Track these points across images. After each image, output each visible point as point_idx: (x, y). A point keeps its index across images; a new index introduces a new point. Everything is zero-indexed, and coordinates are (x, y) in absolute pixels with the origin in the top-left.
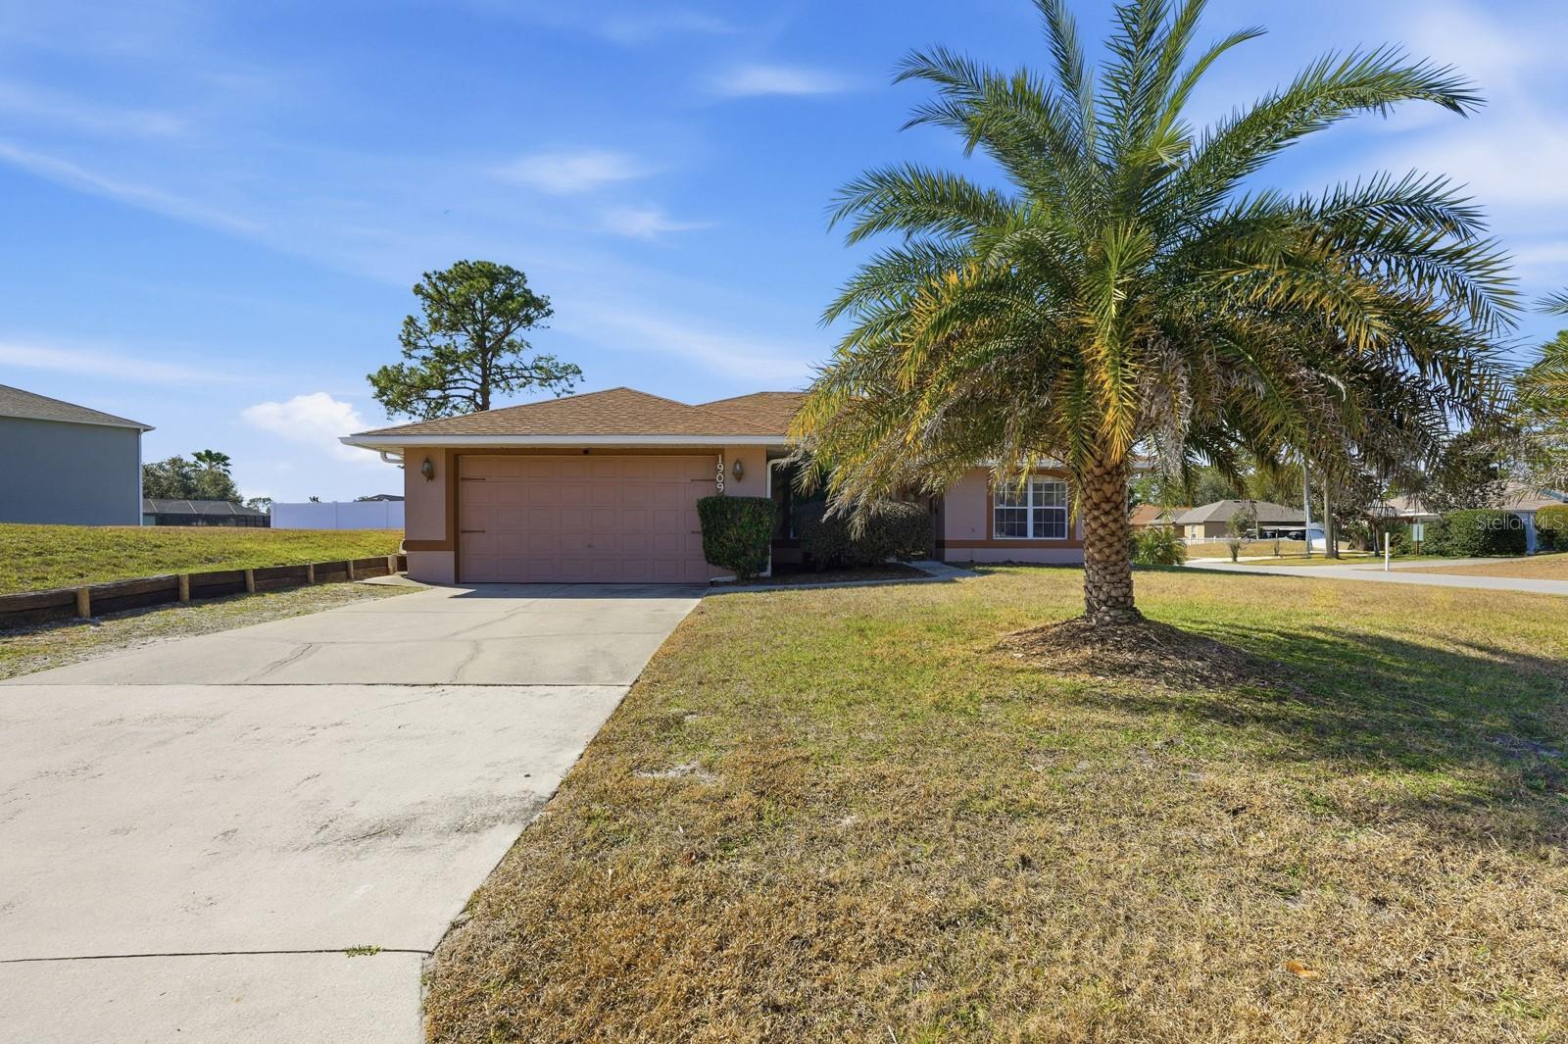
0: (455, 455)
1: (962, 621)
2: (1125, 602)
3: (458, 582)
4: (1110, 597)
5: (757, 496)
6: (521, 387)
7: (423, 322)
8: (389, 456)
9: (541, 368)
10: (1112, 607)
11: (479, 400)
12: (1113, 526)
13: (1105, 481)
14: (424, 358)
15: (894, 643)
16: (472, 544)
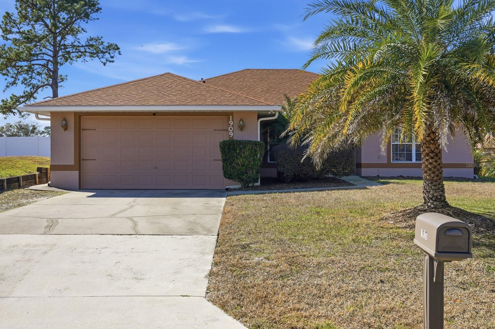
0: (79, 116)
1: (368, 209)
2: (441, 199)
3: (81, 188)
4: (434, 196)
5: (253, 140)
6: (78, 57)
7: (16, 16)
8: (40, 116)
9: (92, 46)
10: (435, 201)
11: (51, 66)
12: (434, 163)
13: (431, 143)
14: (16, 40)
15: (334, 218)
16: (89, 167)
